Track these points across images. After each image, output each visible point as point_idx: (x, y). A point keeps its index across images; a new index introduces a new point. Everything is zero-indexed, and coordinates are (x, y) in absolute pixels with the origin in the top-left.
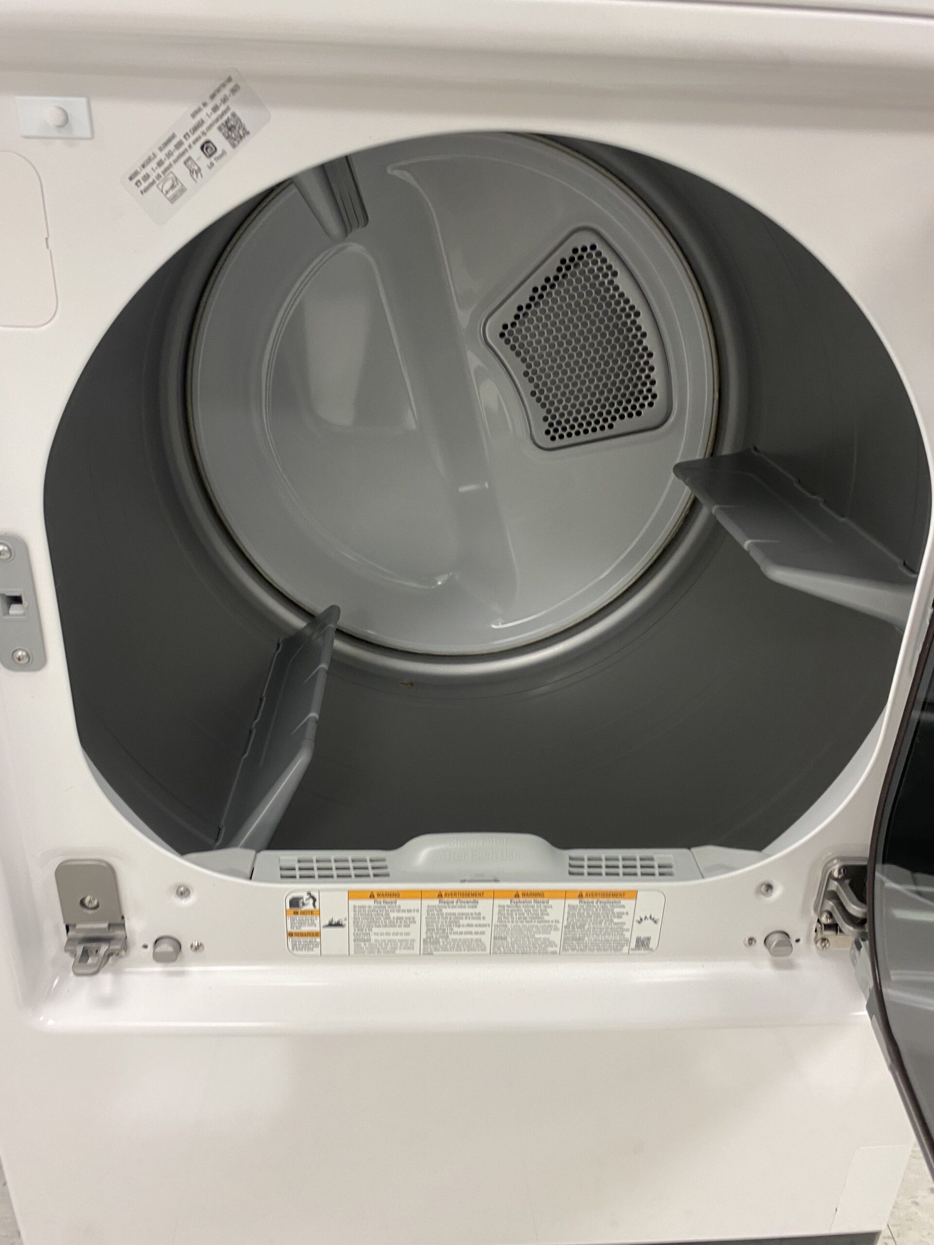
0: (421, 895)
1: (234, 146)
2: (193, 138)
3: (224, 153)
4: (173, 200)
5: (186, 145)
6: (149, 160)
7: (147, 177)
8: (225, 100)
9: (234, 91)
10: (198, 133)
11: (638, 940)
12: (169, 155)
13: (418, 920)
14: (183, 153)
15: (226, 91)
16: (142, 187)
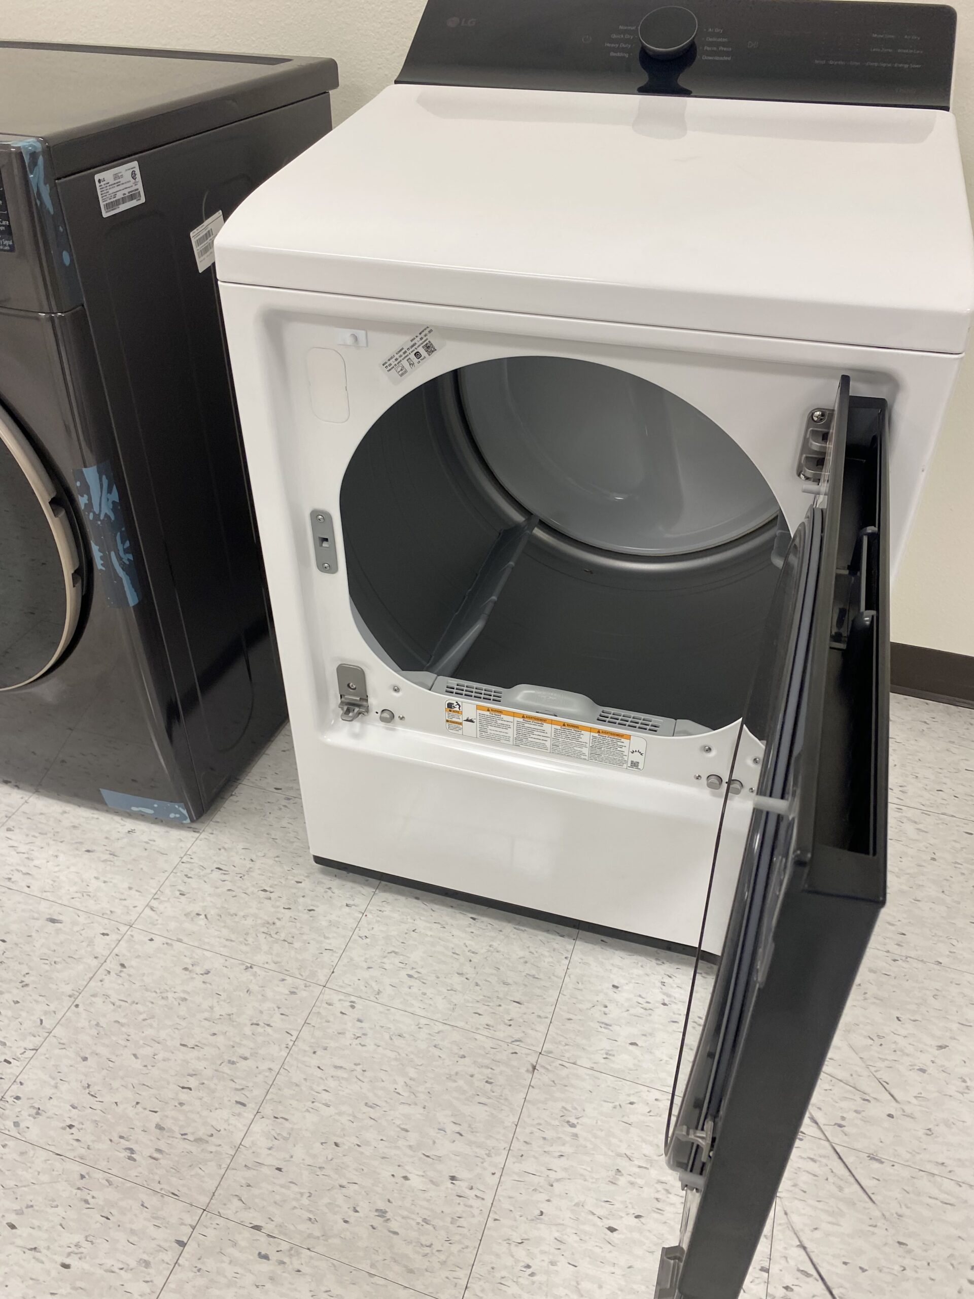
0: (514, 715)
1: (429, 355)
2: (411, 350)
3: (425, 357)
4: (401, 375)
5: (408, 352)
6: (392, 358)
7: (390, 365)
8: (425, 336)
9: (430, 332)
10: (413, 348)
11: (632, 762)
12: (401, 356)
13: (512, 726)
14: (406, 356)
15: (426, 332)
16: (388, 369)
